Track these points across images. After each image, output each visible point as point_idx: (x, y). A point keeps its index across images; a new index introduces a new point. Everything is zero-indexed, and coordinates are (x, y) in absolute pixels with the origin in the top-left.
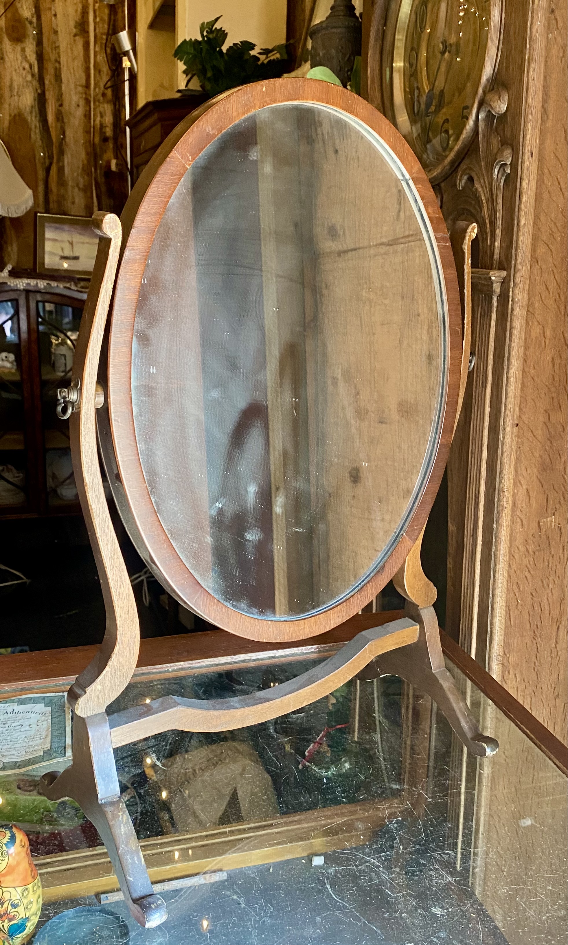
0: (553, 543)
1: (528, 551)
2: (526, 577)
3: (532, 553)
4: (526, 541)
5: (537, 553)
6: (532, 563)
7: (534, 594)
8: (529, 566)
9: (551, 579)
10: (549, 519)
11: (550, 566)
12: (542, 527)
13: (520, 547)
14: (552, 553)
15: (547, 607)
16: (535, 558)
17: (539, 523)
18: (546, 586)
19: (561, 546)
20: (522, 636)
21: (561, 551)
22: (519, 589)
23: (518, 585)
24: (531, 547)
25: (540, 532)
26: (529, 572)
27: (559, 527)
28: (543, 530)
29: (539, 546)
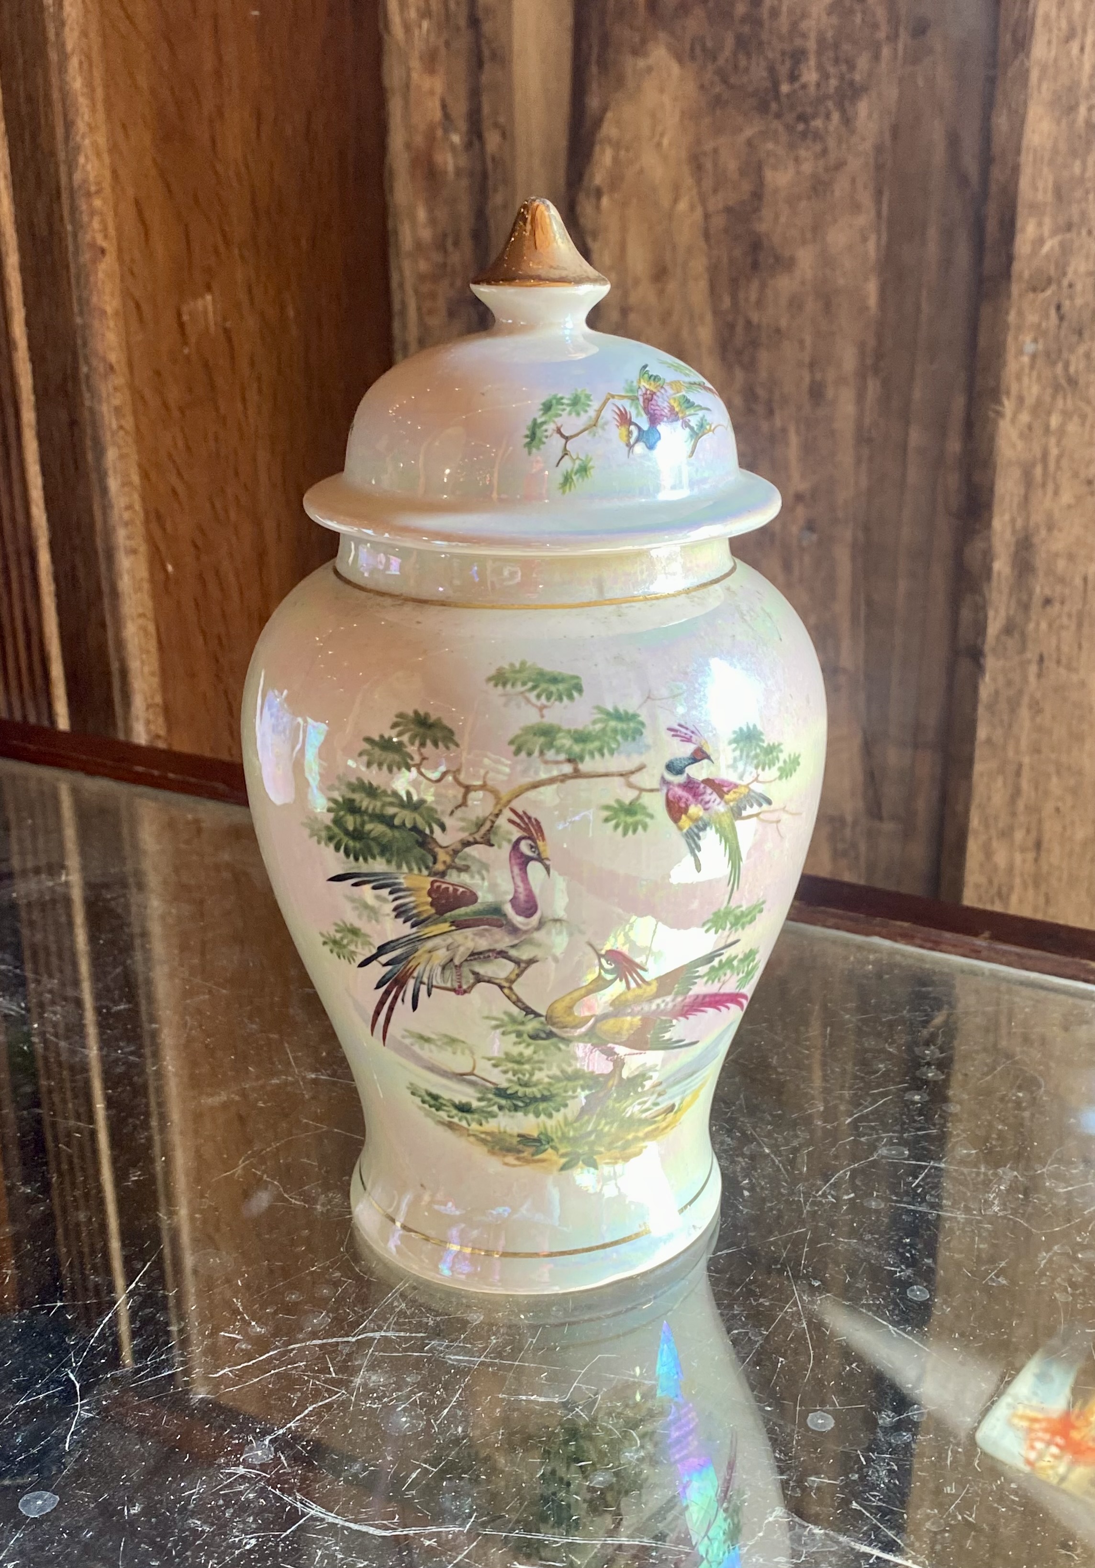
0: (219, 381)
1: (167, 406)
2: (174, 492)
3: (176, 414)
4: (159, 374)
5: (187, 412)
6: (180, 444)
7: (200, 543)
8: (176, 456)
9: (228, 491)
10: (200, 303)
11: (223, 452)
12: (189, 329)
13: (148, 394)
14: (223, 411)
15: (232, 578)
16: (187, 430)
17: (179, 315)
18: (222, 515)
19: (237, 389)
20: (192, 675)
21: (240, 406)
22: (164, 529)
23: (159, 517)
24: (174, 394)
25: (185, 343)
26: (179, 474)
27: (226, 331)
28: (193, 340)
29: (190, 390)
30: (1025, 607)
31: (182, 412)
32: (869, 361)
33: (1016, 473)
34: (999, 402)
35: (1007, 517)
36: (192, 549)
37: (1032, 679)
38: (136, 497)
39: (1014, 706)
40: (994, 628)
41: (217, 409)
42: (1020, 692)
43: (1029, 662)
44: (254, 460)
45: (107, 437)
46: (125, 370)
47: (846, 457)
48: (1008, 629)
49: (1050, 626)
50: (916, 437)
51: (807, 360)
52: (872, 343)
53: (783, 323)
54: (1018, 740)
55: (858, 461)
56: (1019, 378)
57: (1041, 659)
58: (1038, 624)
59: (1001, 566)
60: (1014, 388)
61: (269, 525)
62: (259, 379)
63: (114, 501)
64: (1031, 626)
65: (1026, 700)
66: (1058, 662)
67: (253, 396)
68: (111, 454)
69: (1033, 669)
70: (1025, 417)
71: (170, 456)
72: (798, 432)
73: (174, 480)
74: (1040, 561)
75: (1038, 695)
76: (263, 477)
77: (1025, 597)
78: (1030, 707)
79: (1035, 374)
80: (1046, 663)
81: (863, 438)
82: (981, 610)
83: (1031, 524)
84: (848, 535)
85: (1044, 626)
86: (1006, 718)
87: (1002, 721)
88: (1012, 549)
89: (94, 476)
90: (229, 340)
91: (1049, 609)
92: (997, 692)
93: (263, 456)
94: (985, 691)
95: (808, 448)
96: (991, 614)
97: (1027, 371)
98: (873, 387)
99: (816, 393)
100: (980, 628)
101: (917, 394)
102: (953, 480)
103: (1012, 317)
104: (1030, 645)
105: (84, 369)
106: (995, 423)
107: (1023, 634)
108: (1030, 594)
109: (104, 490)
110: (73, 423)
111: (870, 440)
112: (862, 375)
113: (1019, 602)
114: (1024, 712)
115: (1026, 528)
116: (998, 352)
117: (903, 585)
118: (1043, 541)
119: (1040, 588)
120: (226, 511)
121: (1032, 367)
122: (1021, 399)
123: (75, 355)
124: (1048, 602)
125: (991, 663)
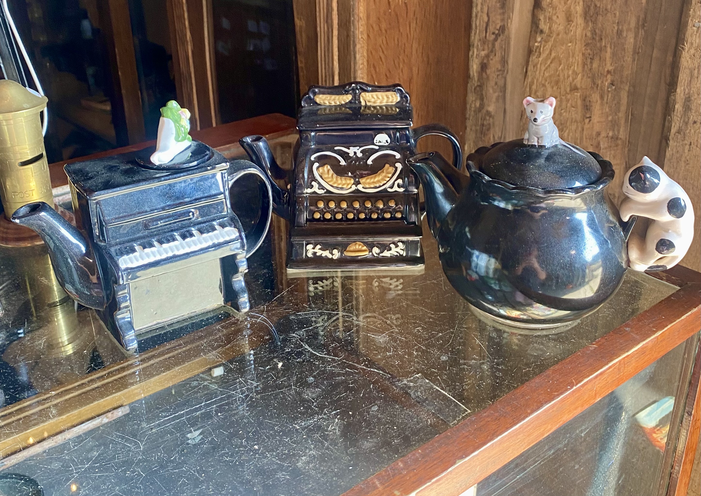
0: (401, 20)
1: (381, 30)
2: (381, 58)
3: (384, 31)
4: (379, 19)
5: (388, 31)
6: (385, 42)
8: (382, 46)
9: (400, 57)
11: (400, 44)
12: (391, 3)
13: (374, 26)
14: (401, 30)
16: (387, 37)
18: (397, 65)
19: (407, 23)
21: (408, 28)
22: (376, 71)
23: (374, 67)
24: (384, 26)
25: (390, 8)
26: (383, 52)
27: (405, 3)
28: (392, 7)
29: (390, 24)
30: (687, 124)
31: (386, 31)
32: (640, 23)
33: (688, 71)
34: (683, 45)
35: (682, 88)
36: (385, 77)
37: (686, 151)
38: (365, 60)
39: (678, 160)
40: (673, 130)
41: (399, 31)
42: (682, 155)
43: (686, 144)
44: (412, 46)
45: (357, 41)
46: (365, 18)
47: (629, 59)
48: (679, 132)
49: (695, 132)
50: (656, 53)
51: (617, 21)
52: (642, 16)
53: (609, 7)
54: (679, 174)
55: (634, 60)
56: (691, 36)
57: (690, 144)
58: (690, 130)
59: (678, 107)
60: (689, 41)
61: (415, 70)
62: (417, 19)
63: (358, 61)
64: (688, 131)
65: (683, 159)
66: (697, 146)
67: (413, 25)
68: (358, 46)
69: (687, 147)
70: (692, 51)
71: (381, 46)
72: (611, 48)
73: (381, 54)
74: (693, 107)
75: (688, 158)
76: (414, 52)
77: (687, 120)
78: (685, 162)
79: (698, 35)
80: (692, 145)
81: (635, 52)
82: (670, 122)
83: (691, 92)
84: (627, 88)
85: (692, 131)
86: (675, 164)
87: (673, 166)
88: (683, 101)
89: (352, 53)
90: (406, 6)
91: (695, 125)
92: (673, 154)
93: (415, 45)
94: (668, 154)
95: (614, 54)
96: (673, 124)
97: (695, 33)
98: (642, 32)
99: (619, 33)
100: (670, 131)
101: (657, 38)
102: (668, 71)
103: (691, 12)
104: (687, 138)
105: (352, 19)
106: (682, 52)
107: (684, 133)
108: (689, 119)
109: (355, 58)
110: (348, 36)
111: (638, 53)
112: (637, 28)
113: (684, 121)
114: (682, 164)
115: (689, 93)
116: (686, 24)
117: (646, 109)
118: (695, 99)
119: (693, 117)
120: (399, 64)
121: (697, 32)
122: (692, 44)
123: (350, 14)
124: (695, 122)
125: (671, 143)
